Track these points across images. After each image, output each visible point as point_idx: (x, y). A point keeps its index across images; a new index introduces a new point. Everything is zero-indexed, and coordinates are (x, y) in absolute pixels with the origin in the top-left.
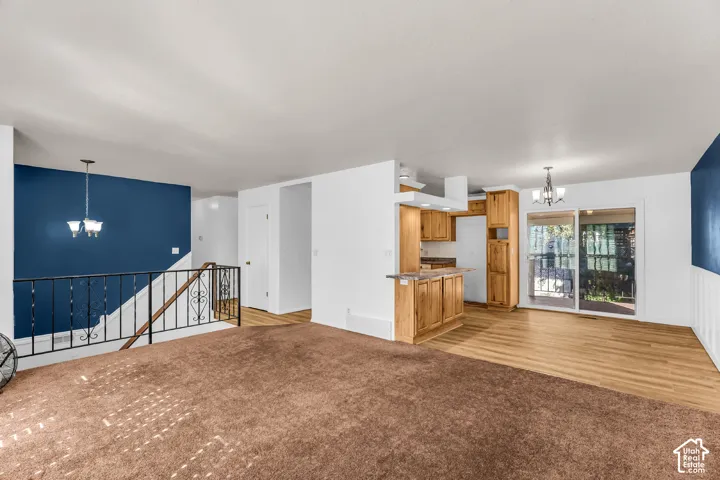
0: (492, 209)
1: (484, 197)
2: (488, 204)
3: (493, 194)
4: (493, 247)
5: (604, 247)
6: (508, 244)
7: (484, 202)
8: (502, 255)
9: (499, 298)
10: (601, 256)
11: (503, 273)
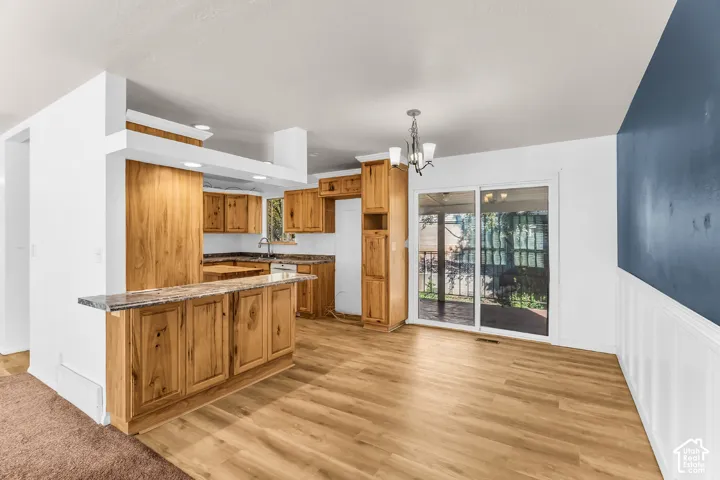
0: (368, 187)
1: (358, 171)
2: (364, 178)
3: (370, 164)
4: (369, 241)
5: (531, 240)
6: (387, 237)
7: (359, 177)
8: (380, 251)
9: (376, 314)
10: (528, 251)
11: (381, 278)
